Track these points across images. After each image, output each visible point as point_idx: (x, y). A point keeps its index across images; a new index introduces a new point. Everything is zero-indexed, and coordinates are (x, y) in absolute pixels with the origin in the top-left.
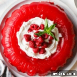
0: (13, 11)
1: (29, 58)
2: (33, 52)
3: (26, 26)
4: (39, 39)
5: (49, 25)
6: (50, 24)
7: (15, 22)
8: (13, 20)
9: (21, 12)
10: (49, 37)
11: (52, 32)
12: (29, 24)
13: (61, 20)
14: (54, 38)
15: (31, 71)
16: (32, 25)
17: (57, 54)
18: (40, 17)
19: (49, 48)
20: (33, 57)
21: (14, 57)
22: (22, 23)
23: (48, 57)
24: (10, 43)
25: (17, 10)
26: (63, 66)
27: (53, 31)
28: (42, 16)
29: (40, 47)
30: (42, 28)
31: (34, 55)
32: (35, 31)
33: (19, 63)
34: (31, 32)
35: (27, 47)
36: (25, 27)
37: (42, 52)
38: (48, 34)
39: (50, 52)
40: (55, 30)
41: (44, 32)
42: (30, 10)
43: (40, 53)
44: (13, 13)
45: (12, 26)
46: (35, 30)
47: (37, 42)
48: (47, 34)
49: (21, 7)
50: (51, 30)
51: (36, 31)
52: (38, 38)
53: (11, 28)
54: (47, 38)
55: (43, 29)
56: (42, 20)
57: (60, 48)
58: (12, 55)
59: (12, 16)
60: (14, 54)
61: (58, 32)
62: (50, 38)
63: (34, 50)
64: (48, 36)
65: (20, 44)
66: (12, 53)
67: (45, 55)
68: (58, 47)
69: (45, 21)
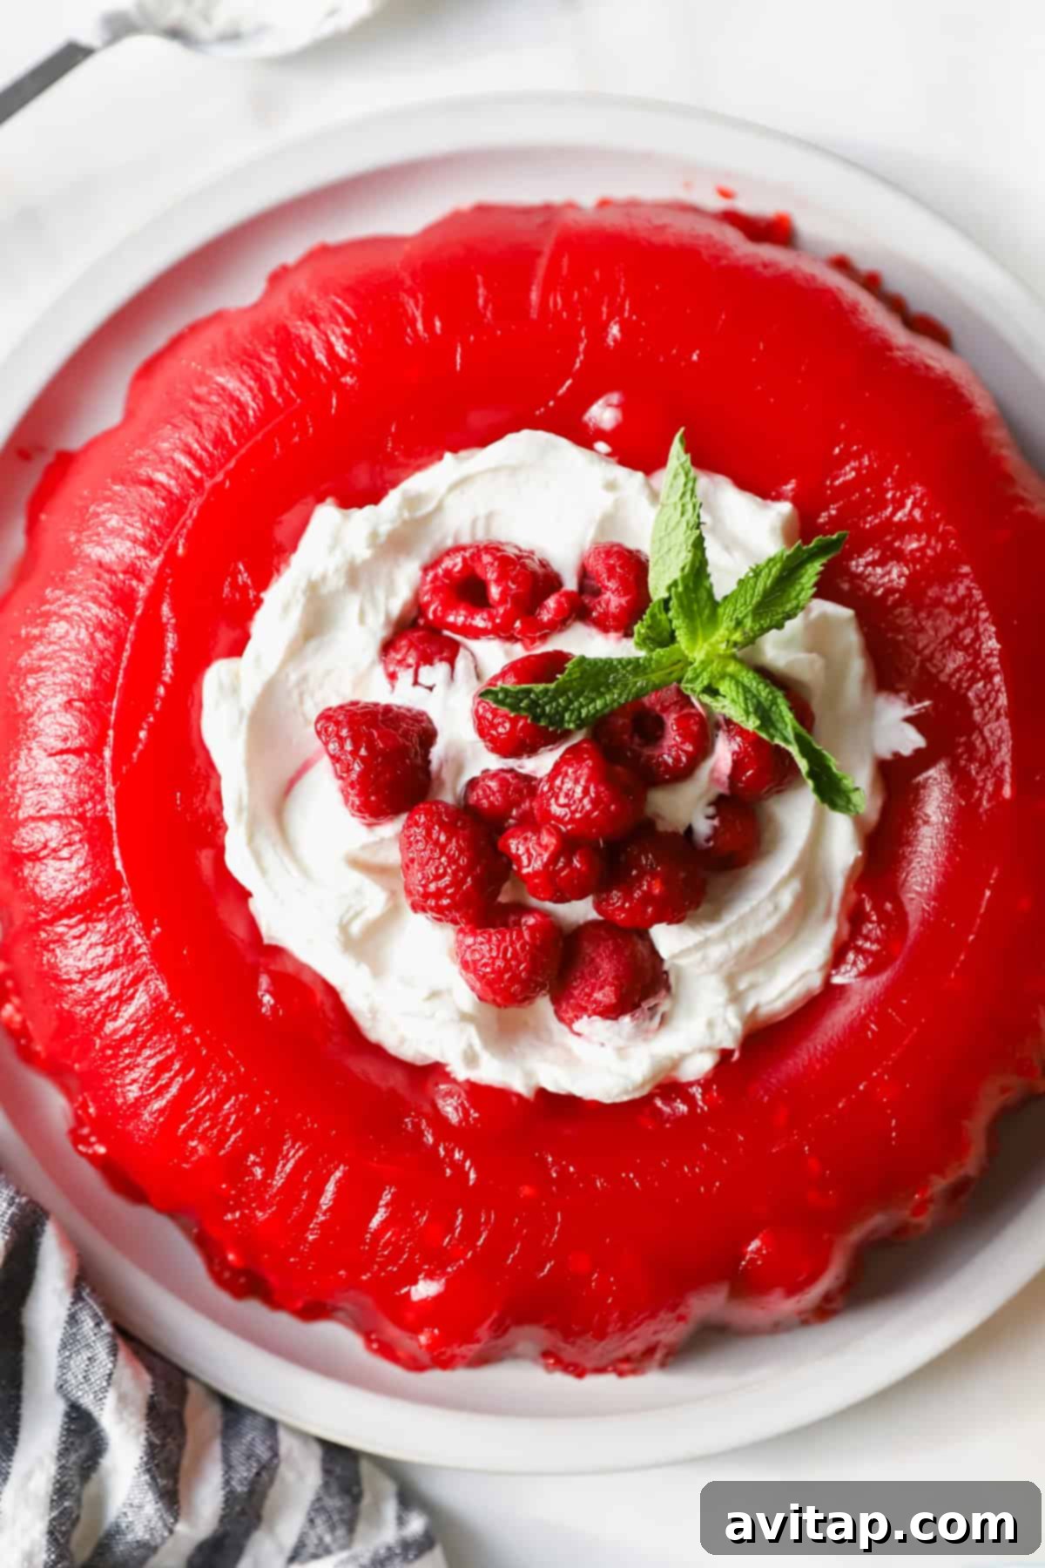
0: (157, 338)
1: (397, 1080)
2: (464, 995)
3: (354, 576)
4: (557, 770)
5: (714, 552)
6: (729, 545)
7: (176, 505)
8: (145, 471)
9: (285, 343)
10: (724, 753)
11: (766, 674)
12: (395, 544)
13: (903, 484)
14: (803, 765)
15: (424, 1289)
16: (455, 563)
17: (840, 1017)
18: (584, 437)
19: (713, 930)
20: (461, 1072)
21: (160, 1068)
22: (290, 518)
23: (698, 1066)
24: (95, 834)
25: (218, 317)
26: (925, 1220)
27: (778, 649)
28: (603, 414)
29: (581, 911)
30: (613, 600)
31: (472, 1034)
32: (494, 655)
33: (235, 1166)
34: (435, 673)
35: (374, 898)
36: (336, 582)
37: (604, 996)
38: (699, 701)
39: (736, 998)
40: (818, 639)
41: (636, 666)
42: (419, 321)
43: (569, 1006)
44: (148, 370)
45: (134, 571)
46: (503, 632)
47: (533, 823)
48: (684, 700)
49: (278, 277)
50: (751, 640)
51: (518, 651)
52: (540, 764)
53: (122, 599)
54: (683, 773)
55: (623, 624)
56: (611, 486)
57: (896, 921)
58: (121, 1023)
59: (130, 414)
60: (158, 1019)
61: (857, 667)
62: (738, 765)
63: (484, 947)
64: (702, 733)
65: (257, 856)
66: (122, 999)
67: (642, 1034)
68: (854, 917)
69: (654, 496)
